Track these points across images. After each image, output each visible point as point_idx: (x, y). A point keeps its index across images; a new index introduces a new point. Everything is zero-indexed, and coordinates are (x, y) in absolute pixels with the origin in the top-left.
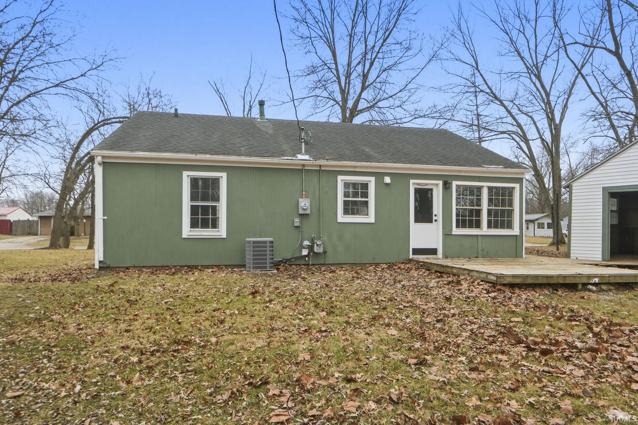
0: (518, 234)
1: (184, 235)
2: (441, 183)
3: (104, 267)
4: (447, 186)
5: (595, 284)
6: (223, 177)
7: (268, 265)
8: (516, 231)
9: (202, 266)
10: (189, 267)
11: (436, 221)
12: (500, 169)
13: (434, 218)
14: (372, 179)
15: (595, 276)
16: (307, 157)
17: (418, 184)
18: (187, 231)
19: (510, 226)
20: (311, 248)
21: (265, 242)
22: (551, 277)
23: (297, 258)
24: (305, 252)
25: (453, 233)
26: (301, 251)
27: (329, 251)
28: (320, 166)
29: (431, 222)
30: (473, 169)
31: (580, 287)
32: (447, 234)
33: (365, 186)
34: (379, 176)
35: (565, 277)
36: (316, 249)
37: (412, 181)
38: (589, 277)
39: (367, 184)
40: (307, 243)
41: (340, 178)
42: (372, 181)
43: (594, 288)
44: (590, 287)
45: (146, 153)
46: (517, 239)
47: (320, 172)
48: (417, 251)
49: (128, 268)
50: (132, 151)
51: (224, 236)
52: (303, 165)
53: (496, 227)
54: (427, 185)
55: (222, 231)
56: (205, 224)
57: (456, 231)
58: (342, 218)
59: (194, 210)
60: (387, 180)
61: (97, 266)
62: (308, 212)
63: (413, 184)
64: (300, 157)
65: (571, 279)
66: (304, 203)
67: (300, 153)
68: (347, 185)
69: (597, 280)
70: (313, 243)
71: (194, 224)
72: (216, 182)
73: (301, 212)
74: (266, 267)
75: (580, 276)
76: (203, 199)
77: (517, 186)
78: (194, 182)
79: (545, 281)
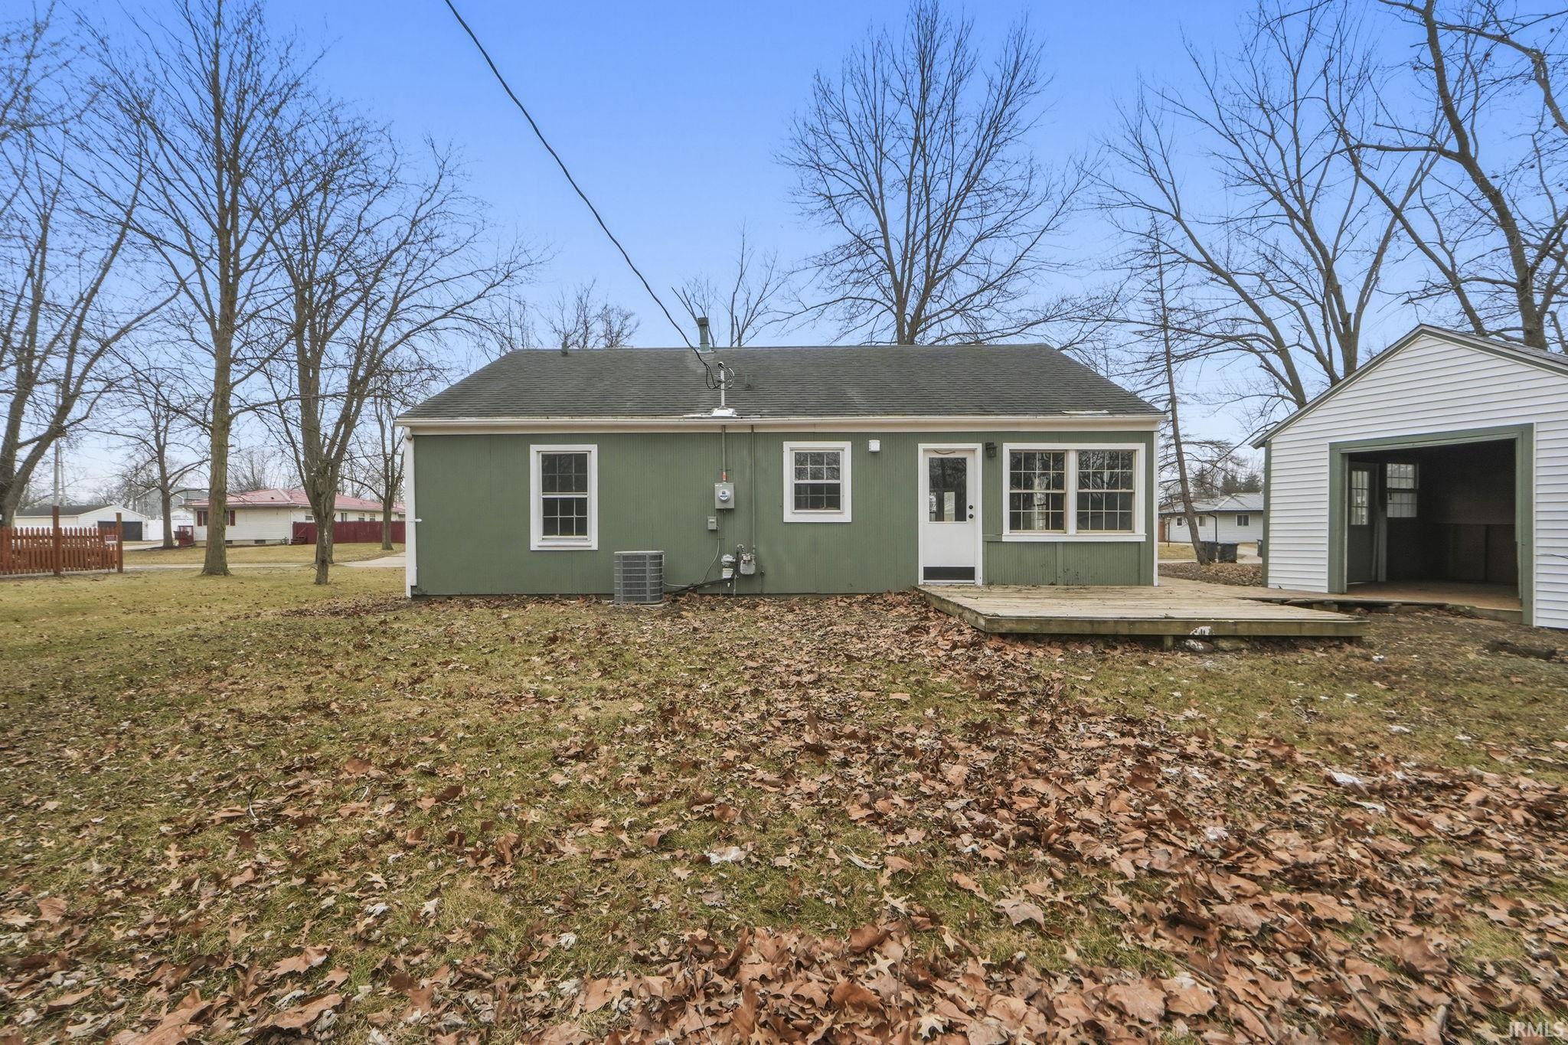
0: (1143, 539)
1: (533, 547)
2: (979, 447)
3: (420, 596)
4: (991, 452)
5: (1201, 638)
6: (592, 450)
7: (648, 595)
8: (1139, 534)
9: (561, 595)
10: (540, 596)
11: (971, 516)
12: (1102, 416)
13: (969, 512)
14: (847, 446)
15: (1204, 622)
16: (729, 412)
17: (936, 451)
18: (537, 540)
19: (1127, 524)
20: (735, 566)
21: (643, 557)
22: (1103, 622)
23: (713, 584)
24: (727, 574)
25: (1004, 539)
26: (720, 572)
27: (770, 571)
28: (752, 427)
29: (964, 519)
30: (1041, 418)
31: (1169, 642)
32: (992, 542)
33: (835, 458)
34: (859, 440)
35: (1132, 622)
36: (743, 569)
37: (922, 446)
38: (1189, 623)
39: (838, 454)
40: (728, 558)
41: (788, 446)
42: (846, 448)
43: (1200, 646)
44: (1192, 643)
45: (474, 419)
46: (1142, 550)
47: (753, 436)
48: (932, 573)
49: (450, 598)
50: (453, 417)
51: (595, 547)
52: (724, 427)
53: (1097, 526)
54: (953, 451)
55: (591, 541)
56: (567, 529)
57: (1008, 535)
58: (791, 514)
59: (549, 506)
60: (875, 445)
61: (408, 594)
62: (731, 505)
63: (925, 451)
64: (717, 412)
65: (1146, 626)
66: (724, 491)
67: (718, 405)
68: (800, 458)
69: (1206, 630)
70: (738, 558)
71: (549, 528)
72: (581, 460)
73: (718, 506)
74: (645, 598)
75: (1168, 620)
76: (563, 489)
77: (1141, 448)
78: (549, 461)
79: (1087, 630)
